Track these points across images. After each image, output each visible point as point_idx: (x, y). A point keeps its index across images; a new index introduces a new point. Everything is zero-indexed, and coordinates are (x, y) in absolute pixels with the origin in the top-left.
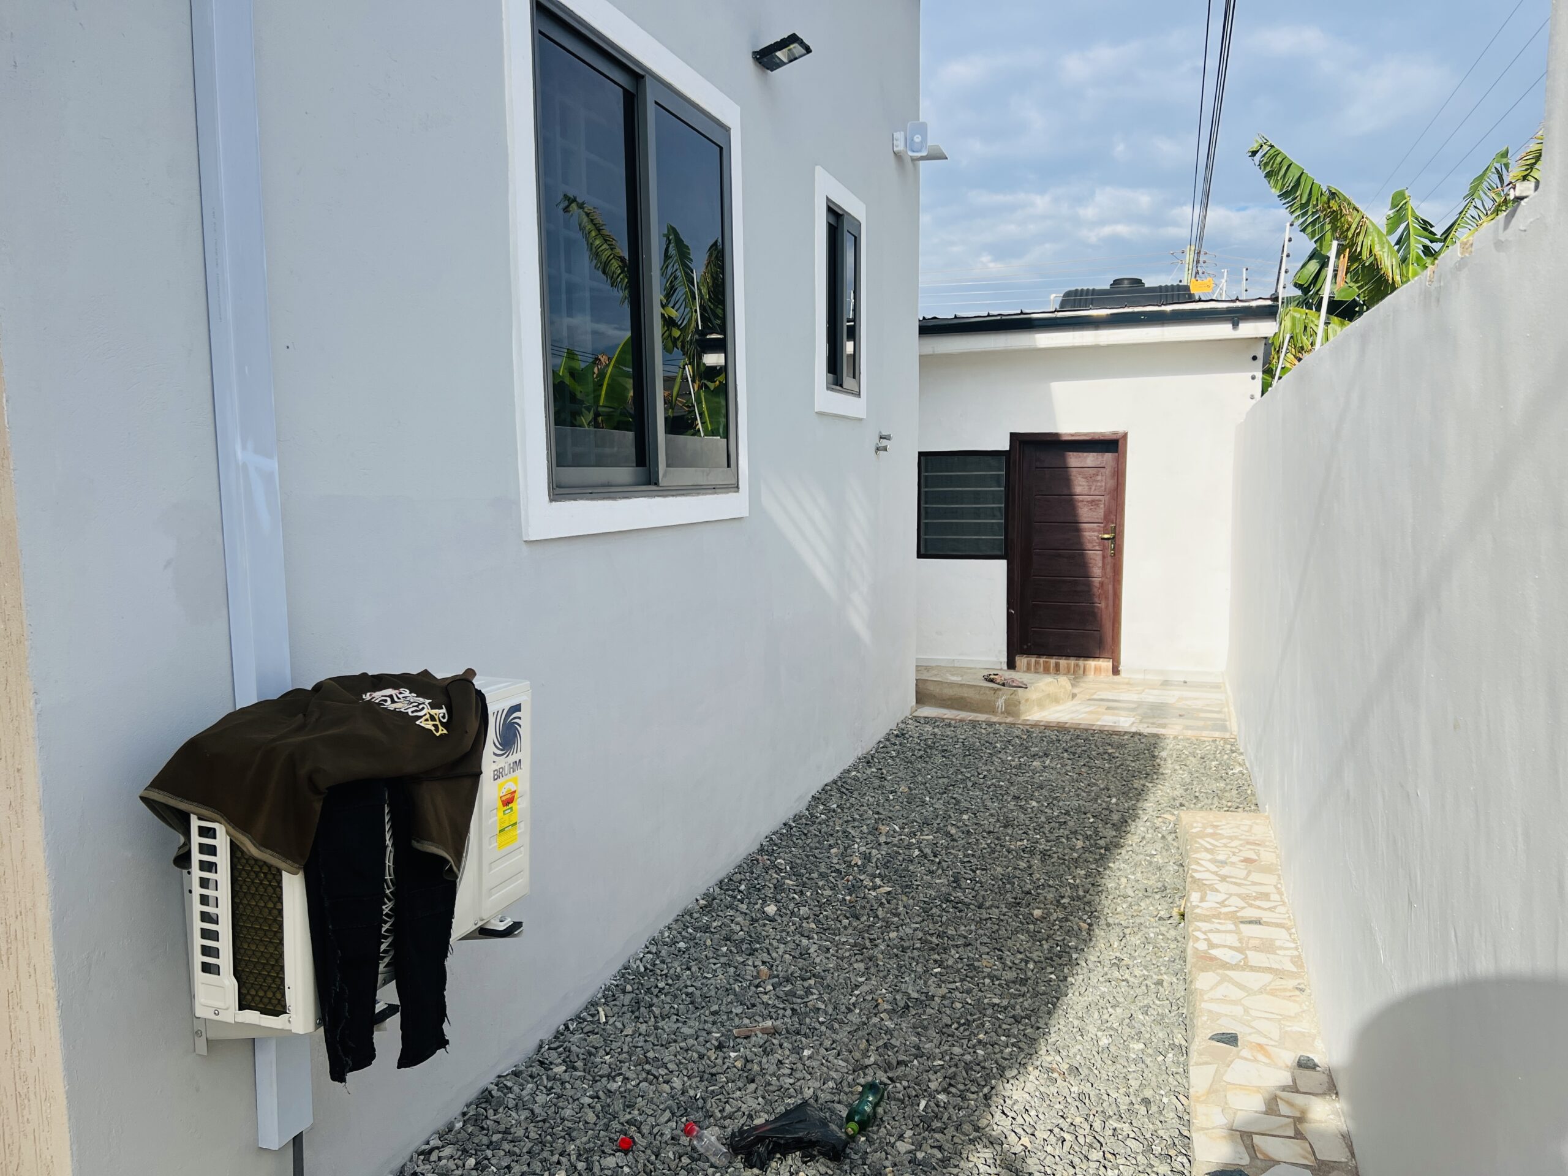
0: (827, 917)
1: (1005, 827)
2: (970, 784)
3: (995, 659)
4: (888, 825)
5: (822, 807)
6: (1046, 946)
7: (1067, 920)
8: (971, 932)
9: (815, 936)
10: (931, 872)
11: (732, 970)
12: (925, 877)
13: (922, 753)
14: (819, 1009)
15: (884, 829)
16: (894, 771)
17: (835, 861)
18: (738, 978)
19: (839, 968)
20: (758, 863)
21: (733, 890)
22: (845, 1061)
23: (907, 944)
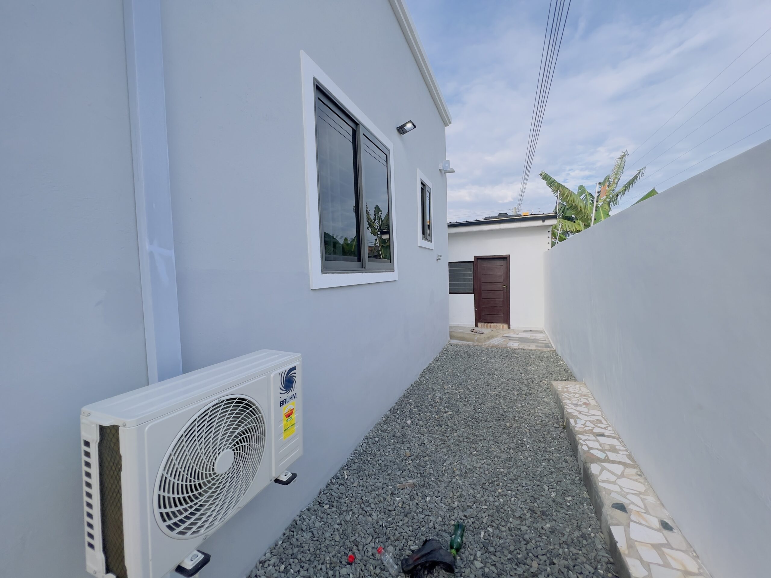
0: (430, 426)
3: (471, 324)
4: (447, 385)
5: (423, 378)
6: (515, 441)
7: (520, 428)
8: (484, 433)
9: (426, 435)
10: (465, 405)
11: (396, 451)
12: (463, 407)
13: (454, 357)
14: (431, 473)
16: (446, 363)
17: (430, 400)
20: (403, 401)
21: (395, 413)
22: (445, 504)
23: (461, 439)
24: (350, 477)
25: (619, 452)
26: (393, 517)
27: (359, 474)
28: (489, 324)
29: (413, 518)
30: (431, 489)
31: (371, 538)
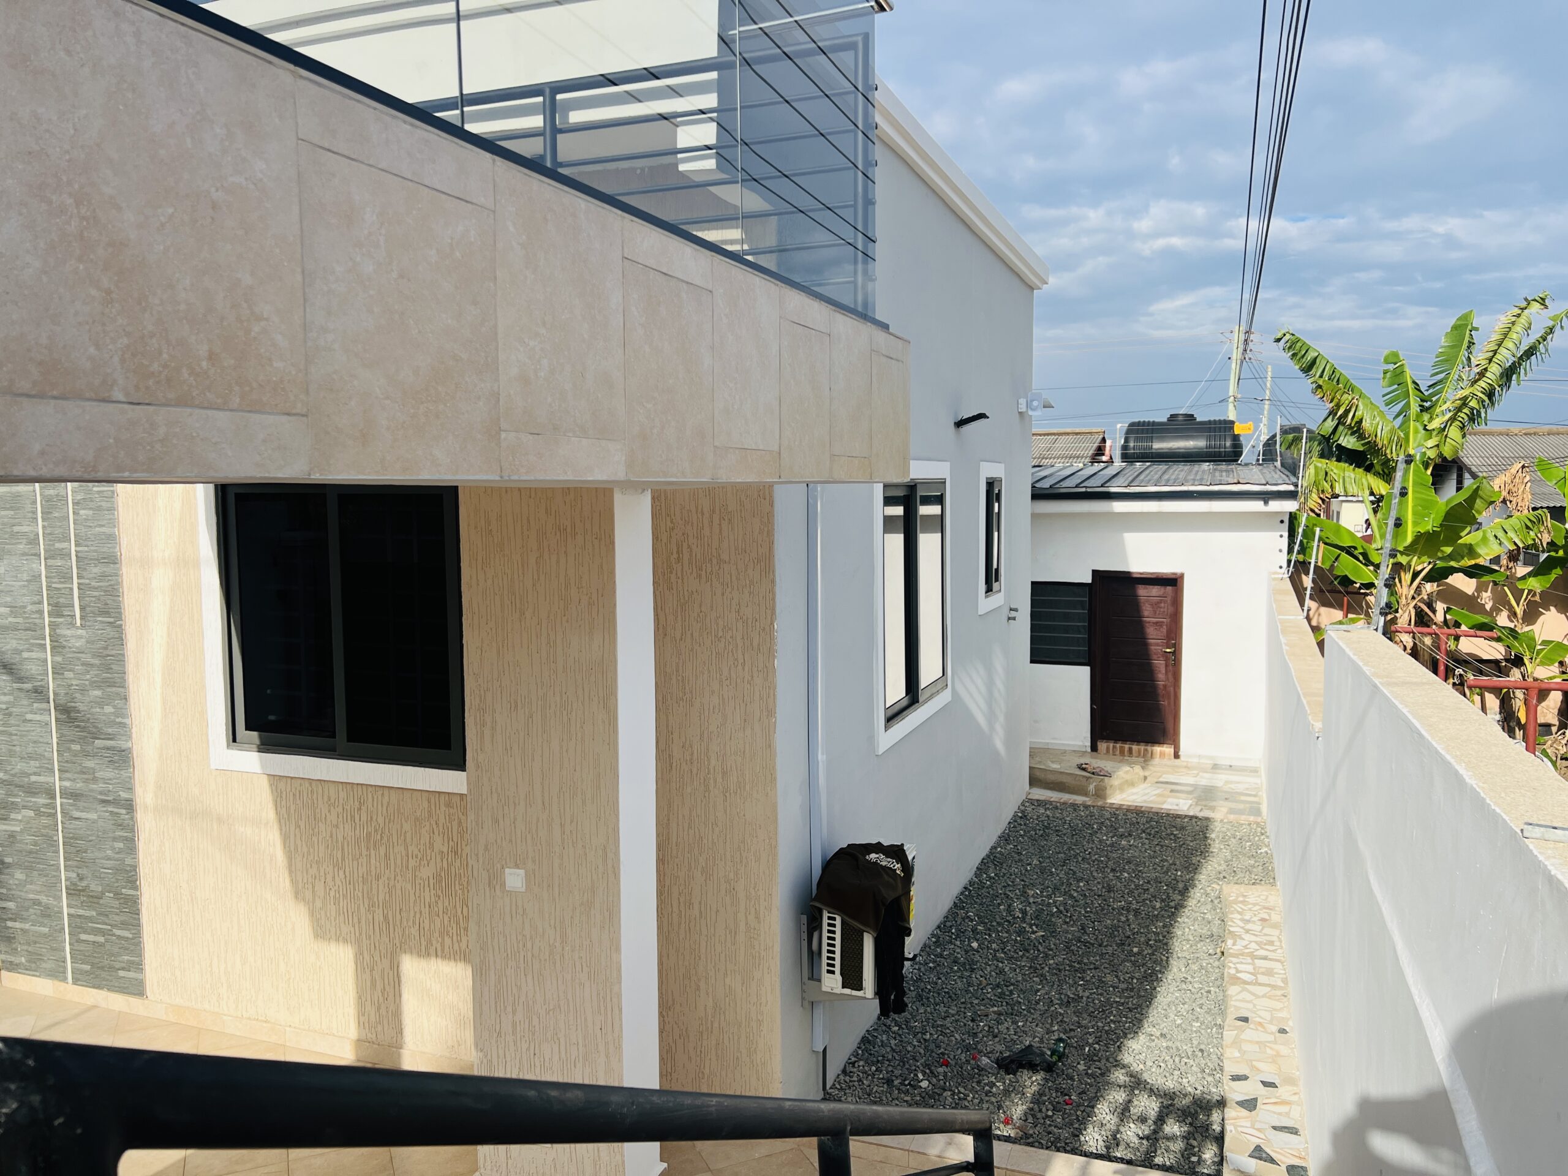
0: (1010, 950)
1: (1109, 892)
2: (1080, 859)
3: (1081, 743)
4: (1032, 889)
6: (1142, 970)
7: (1154, 955)
8: (1097, 961)
10: (1066, 923)
11: (965, 980)
12: (1063, 926)
13: (1042, 832)
14: (1020, 1002)
15: (1031, 893)
17: (1005, 914)
18: (969, 984)
19: (1024, 980)
20: (958, 915)
21: (948, 932)
25: (1276, 976)
26: (980, 1038)
28: (1126, 746)
29: (1005, 1038)
30: (1022, 1017)
31: (960, 1051)
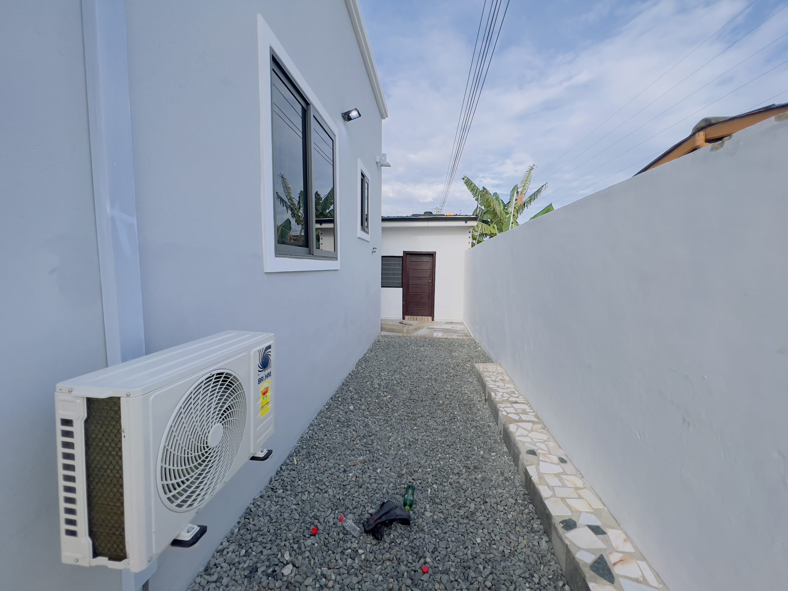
0: (372, 409)
1: (420, 371)
2: (404, 357)
3: (398, 316)
4: (384, 372)
5: (360, 367)
6: (448, 415)
7: (451, 404)
8: (421, 411)
9: (370, 417)
10: (402, 389)
11: (343, 434)
12: (400, 391)
13: (386, 347)
14: (379, 449)
15: (383, 374)
16: (380, 353)
17: (370, 387)
18: (346, 438)
19: (381, 430)
20: (344, 389)
21: (337, 401)
22: (394, 472)
23: (402, 418)
24: (300, 462)
25: (529, 414)
26: (348, 490)
27: (309, 459)
28: (415, 317)
29: (368, 488)
30: (380, 463)
31: (330, 510)
